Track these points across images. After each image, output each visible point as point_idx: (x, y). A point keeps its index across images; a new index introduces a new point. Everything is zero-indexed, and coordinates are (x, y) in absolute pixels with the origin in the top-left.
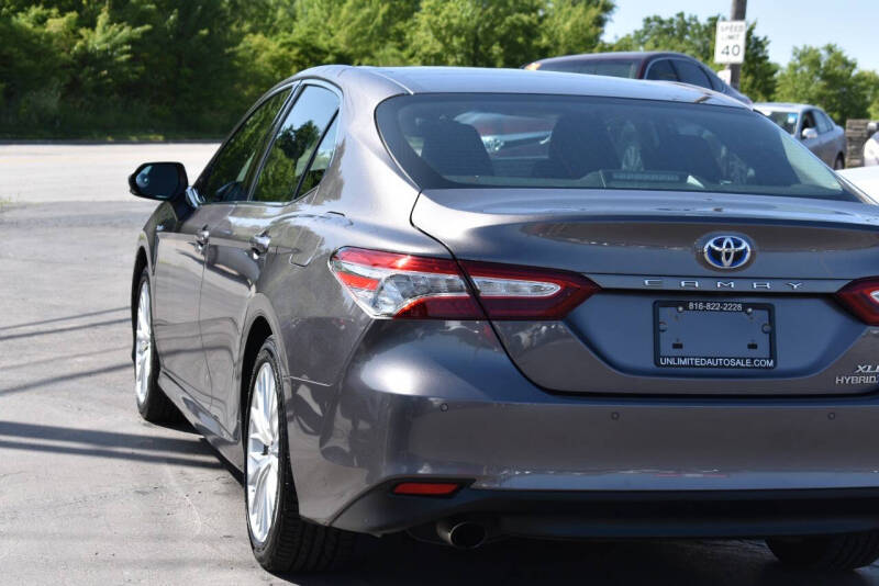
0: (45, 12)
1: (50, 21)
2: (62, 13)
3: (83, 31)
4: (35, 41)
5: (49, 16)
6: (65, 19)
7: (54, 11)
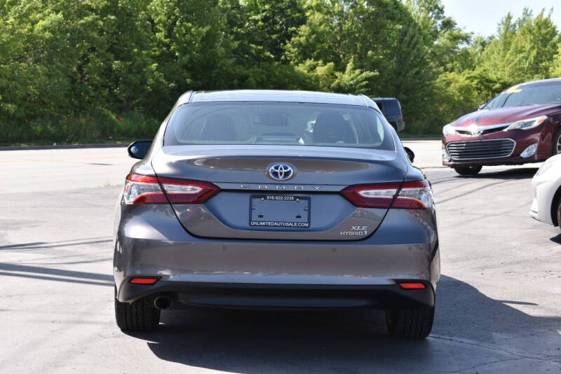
0: (315, 63)
1: (318, 68)
2: (325, 63)
3: (338, 74)
4: (308, 80)
5: (317, 65)
6: (326, 67)
7: (320, 62)
